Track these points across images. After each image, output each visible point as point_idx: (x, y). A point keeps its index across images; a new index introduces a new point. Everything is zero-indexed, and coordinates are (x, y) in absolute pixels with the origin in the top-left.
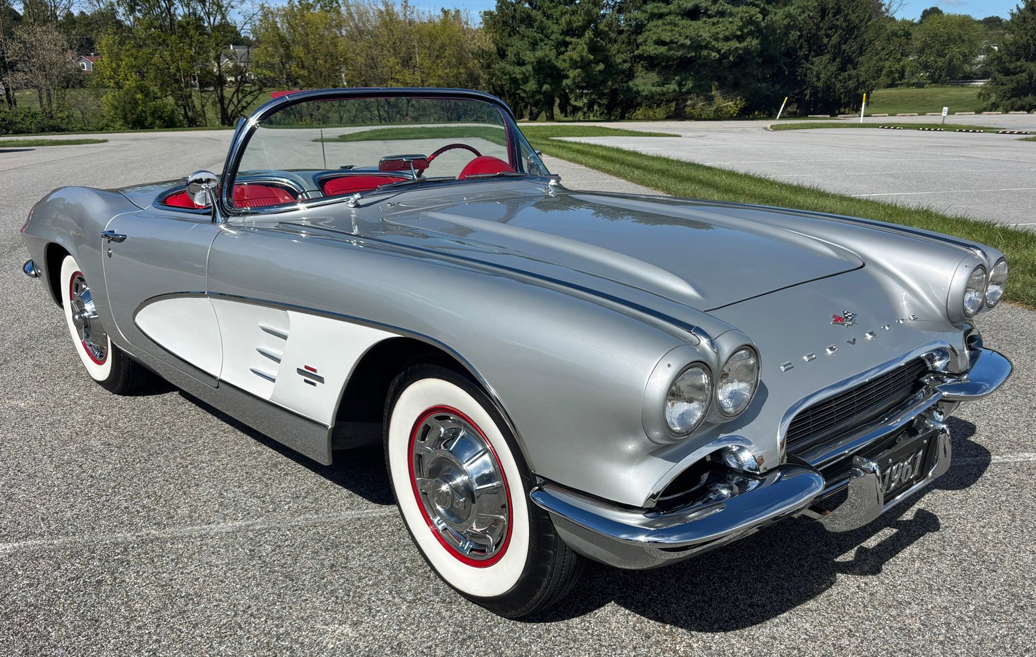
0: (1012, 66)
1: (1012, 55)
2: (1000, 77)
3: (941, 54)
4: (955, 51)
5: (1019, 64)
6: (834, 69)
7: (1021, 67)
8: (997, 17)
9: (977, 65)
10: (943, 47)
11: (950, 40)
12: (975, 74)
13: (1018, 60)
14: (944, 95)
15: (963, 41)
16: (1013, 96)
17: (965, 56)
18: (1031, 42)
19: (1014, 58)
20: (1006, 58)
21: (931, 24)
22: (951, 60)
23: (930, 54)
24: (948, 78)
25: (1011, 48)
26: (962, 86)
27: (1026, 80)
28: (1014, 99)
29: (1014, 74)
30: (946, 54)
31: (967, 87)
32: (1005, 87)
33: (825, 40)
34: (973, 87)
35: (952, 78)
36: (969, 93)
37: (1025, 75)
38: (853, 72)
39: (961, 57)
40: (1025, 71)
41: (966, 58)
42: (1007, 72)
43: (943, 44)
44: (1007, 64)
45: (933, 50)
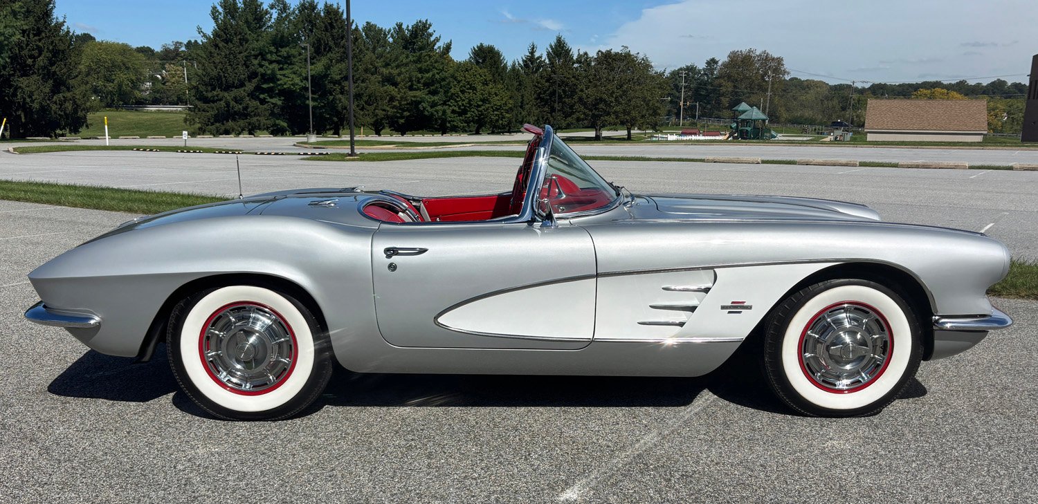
0: (209, 95)
1: (206, 85)
2: (200, 104)
3: (109, 80)
4: (122, 77)
5: (215, 93)
6: (47, 90)
7: (217, 96)
8: (148, 47)
9: (145, 91)
10: (109, 73)
11: (114, 66)
12: (146, 100)
13: (214, 89)
14: (123, 118)
15: (128, 68)
16: (216, 121)
17: (132, 82)
18: (222, 74)
19: (209, 88)
20: (202, 88)
21: (92, 50)
22: (120, 86)
23: (98, 79)
24: (121, 103)
25: (205, 79)
26: (136, 110)
27: (225, 107)
28: (218, 124)
29: (214, 102)
30: (114, 80)
31: (142, 111)
32: (208, 114)
33: (30, 61)
34: (147, 112)
35: (125, 103)
36: (146, 117)
37: (223, 103)
38: (68, 95)
39: (130, 83)
40: (221, 100)
41: (135, 85)
42: (206, 100)
43: (108, 69)
44: (204, 93)
45: (99, 75)
